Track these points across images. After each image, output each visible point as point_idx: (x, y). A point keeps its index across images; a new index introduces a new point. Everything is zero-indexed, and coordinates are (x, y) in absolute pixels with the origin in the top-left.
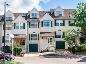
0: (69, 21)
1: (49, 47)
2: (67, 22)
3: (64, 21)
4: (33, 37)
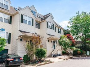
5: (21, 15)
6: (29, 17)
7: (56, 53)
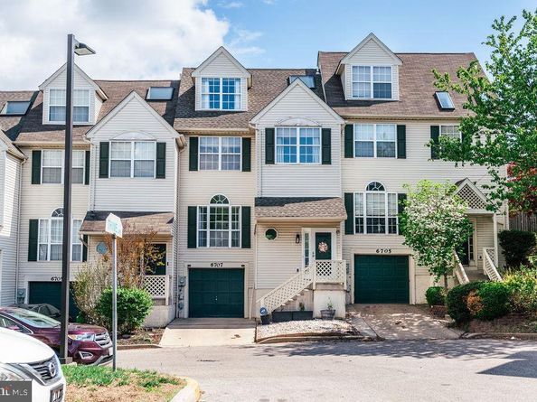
0: (435, 131)
1: (310, 288)
2: (419, 136)
3: (401, 131)
4: (213, 226)
5: (102, 144)
6: (137, 141)
7: (297, 303)
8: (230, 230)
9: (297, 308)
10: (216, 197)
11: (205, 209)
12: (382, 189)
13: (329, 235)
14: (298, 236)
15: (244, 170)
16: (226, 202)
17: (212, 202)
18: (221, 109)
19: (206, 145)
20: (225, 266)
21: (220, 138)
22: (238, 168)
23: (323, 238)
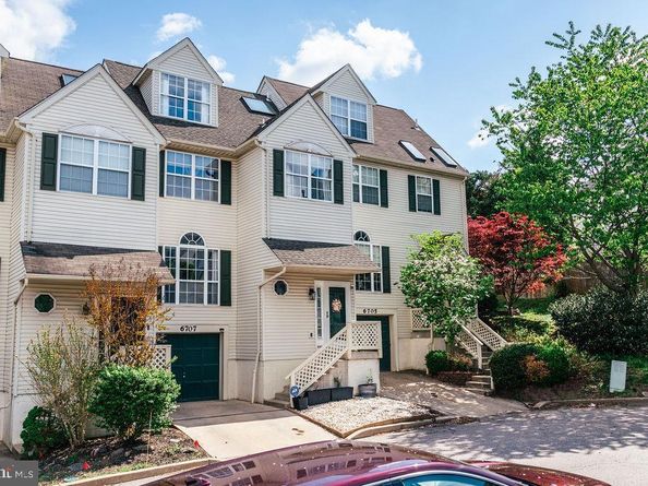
0: (411, 180)
1: (344, 358)
2: (398, 184)
3: (384, 175)
4: (183, 275)
5: (45, 136)
6: (103, 141)
7: (331, 378)
8: (206, 281)
9: (331, 385)
10: (189, 236)
11: (174, 250)
12: (367, 240)
13: (343, 290)
14: (312, 291)
15: (222, 202)
16: (201, 242)
17: (184, 241)
18: (185, 119)
19: (175, 164)
20: (198, 330)
21: (194, 156)
22: (215, 199)
23: (338, 294)
